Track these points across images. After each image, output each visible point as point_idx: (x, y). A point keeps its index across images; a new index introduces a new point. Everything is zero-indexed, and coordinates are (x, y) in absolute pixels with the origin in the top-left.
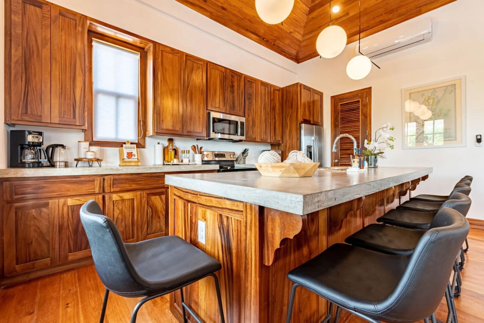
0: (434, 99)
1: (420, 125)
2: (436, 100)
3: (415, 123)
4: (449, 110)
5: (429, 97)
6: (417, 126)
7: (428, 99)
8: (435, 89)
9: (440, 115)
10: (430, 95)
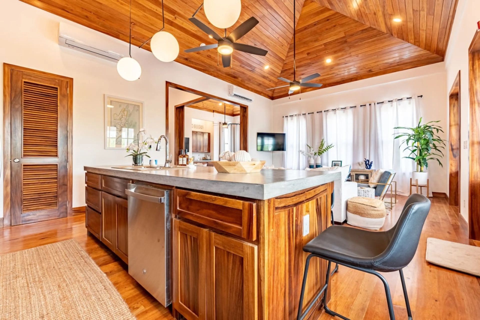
0: (127, 111)
1: (118, 130)
2: (129, 113)
3: (115, 128)
4: (136, 123)
5: (125, 109)
6: (117, 131)
7: (124, 111)
8: (128, 104)
9: (131, 125)
10: (125, 108)
